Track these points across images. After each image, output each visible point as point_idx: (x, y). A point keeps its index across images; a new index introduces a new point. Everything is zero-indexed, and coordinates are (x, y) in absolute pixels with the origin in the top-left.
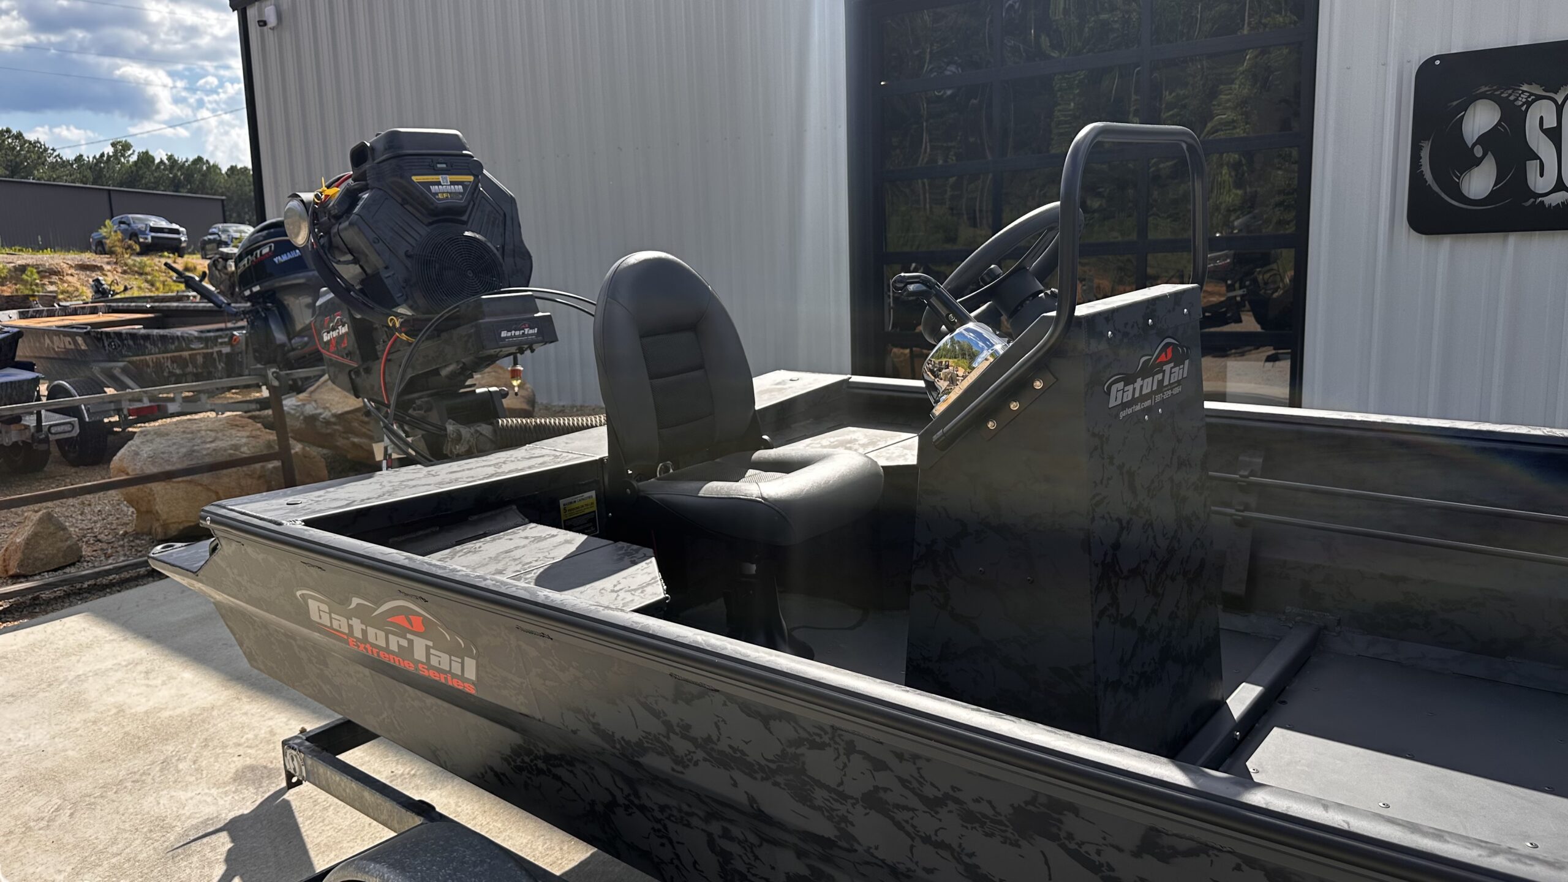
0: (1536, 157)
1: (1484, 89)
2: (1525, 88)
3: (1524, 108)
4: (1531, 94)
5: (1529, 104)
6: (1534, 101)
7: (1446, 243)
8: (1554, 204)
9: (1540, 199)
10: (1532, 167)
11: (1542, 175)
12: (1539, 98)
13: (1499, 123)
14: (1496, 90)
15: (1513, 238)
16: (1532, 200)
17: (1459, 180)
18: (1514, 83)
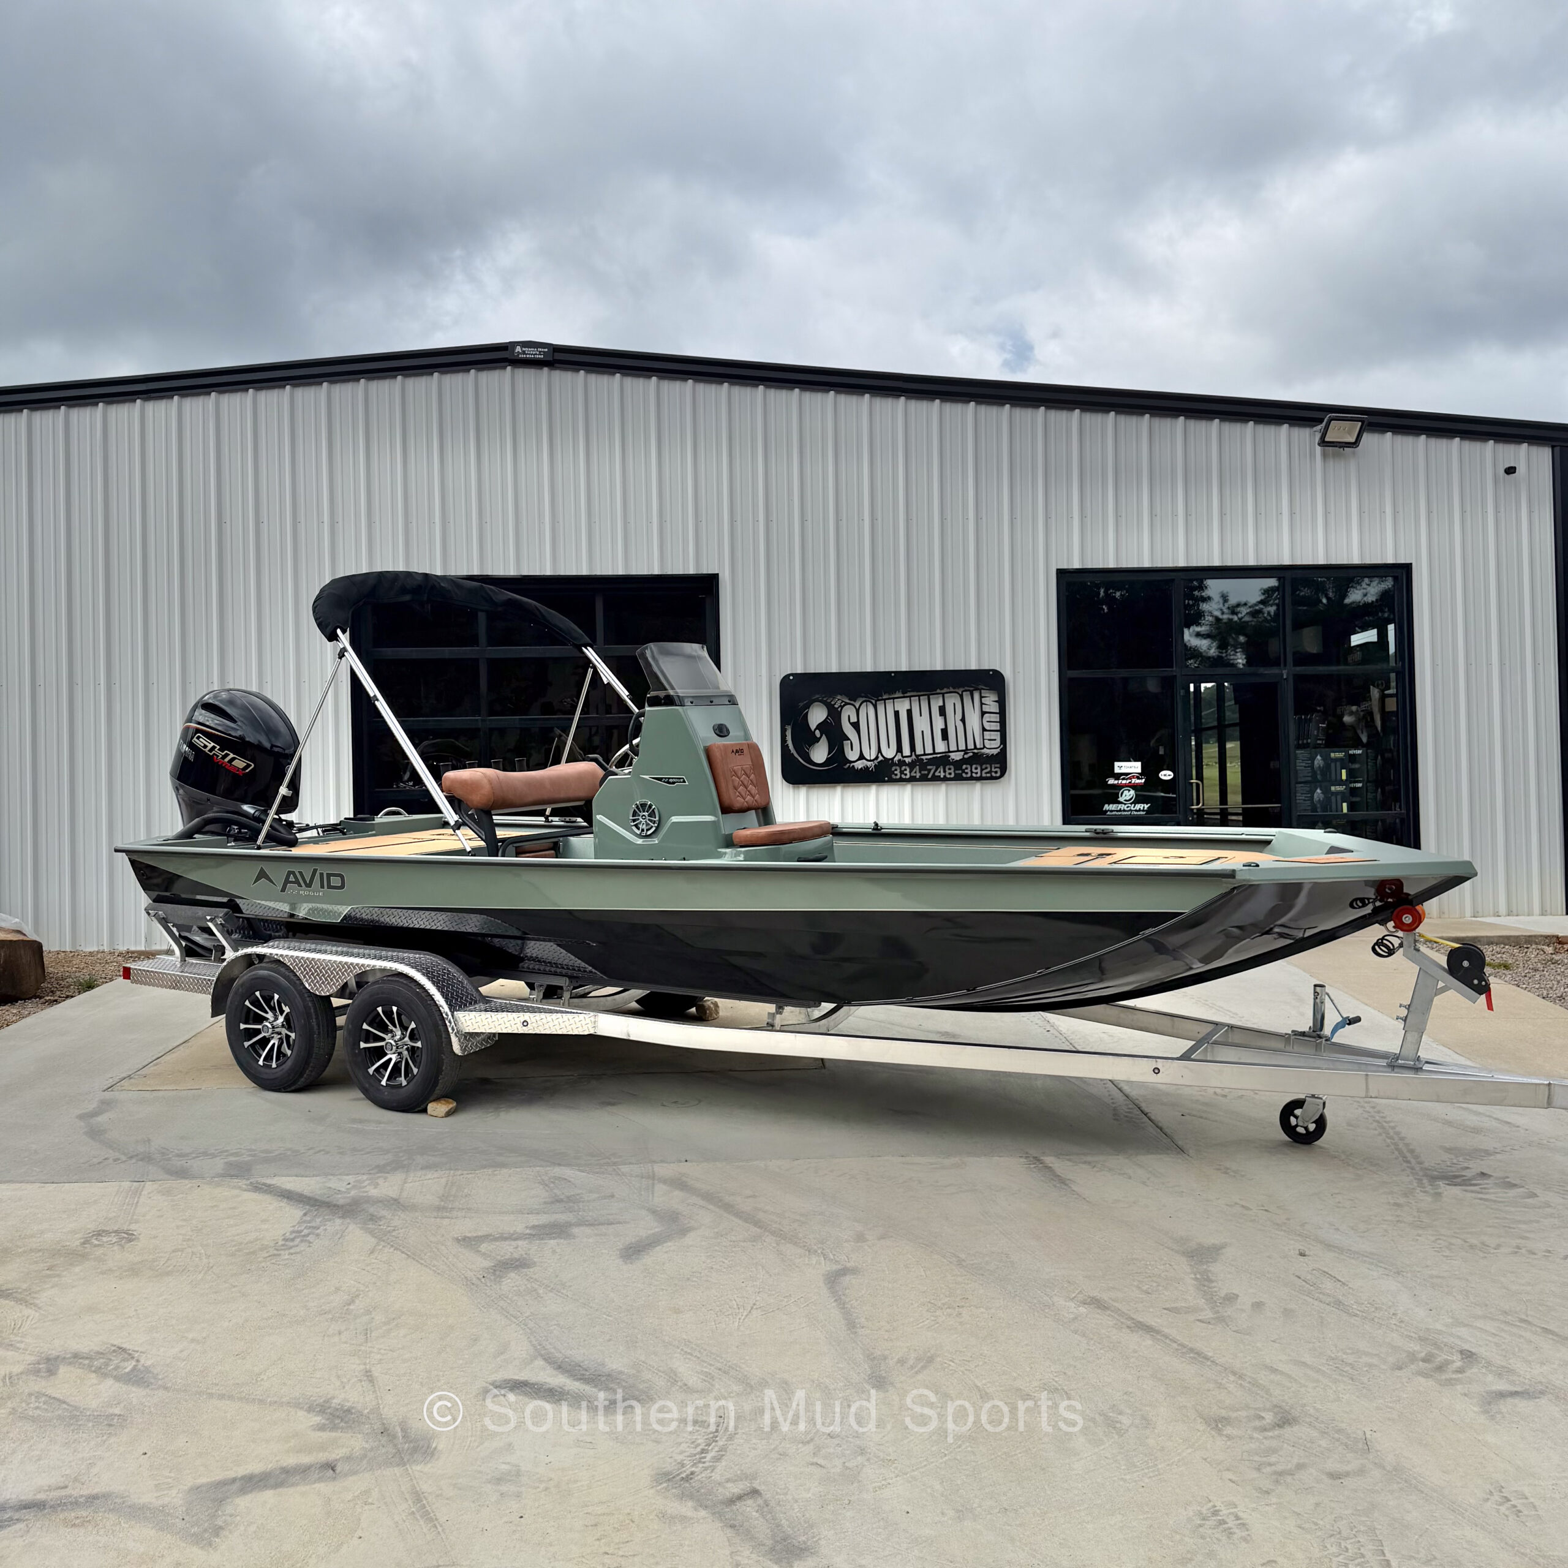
0: (849, 739)
1: (817, 696)
2: (839, 697)
3: (839, 709)
4: (843, 702)
5: (842, 707)
6: (844, 705)
7: (803, 791)
8: (860, 767)
9: (852, 764)
10: (847, 744)
11: (852, 750)
12: (847, 704)
13: (827, 718)
14: (825, 697)
16: (848, 765)
17: (808, 751)
18: (833, 694)
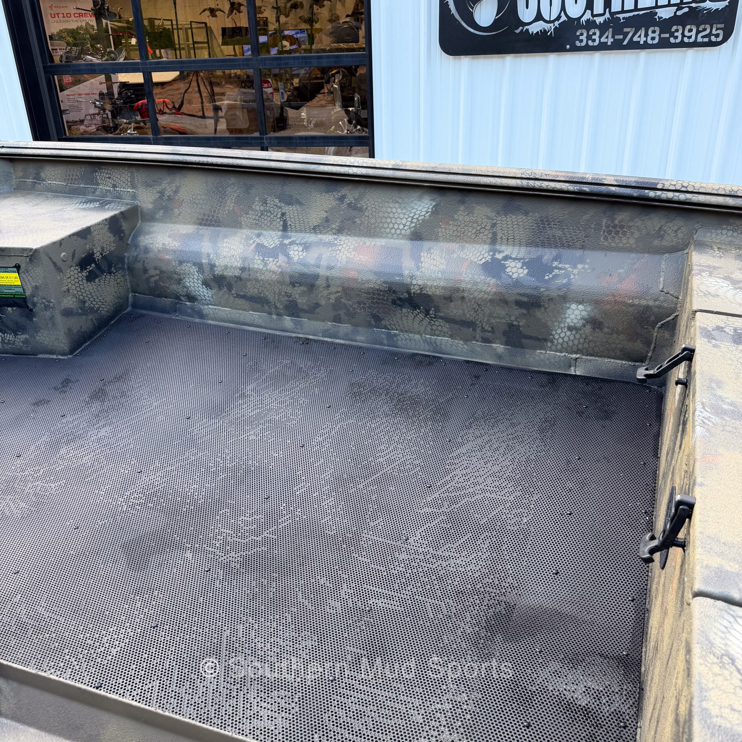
7: (466, 63)
8: (535, 32)
9: (526, 27)
11: (527, 7)
15: (509, 60)
16: (521, 28)
17: (472, 8)
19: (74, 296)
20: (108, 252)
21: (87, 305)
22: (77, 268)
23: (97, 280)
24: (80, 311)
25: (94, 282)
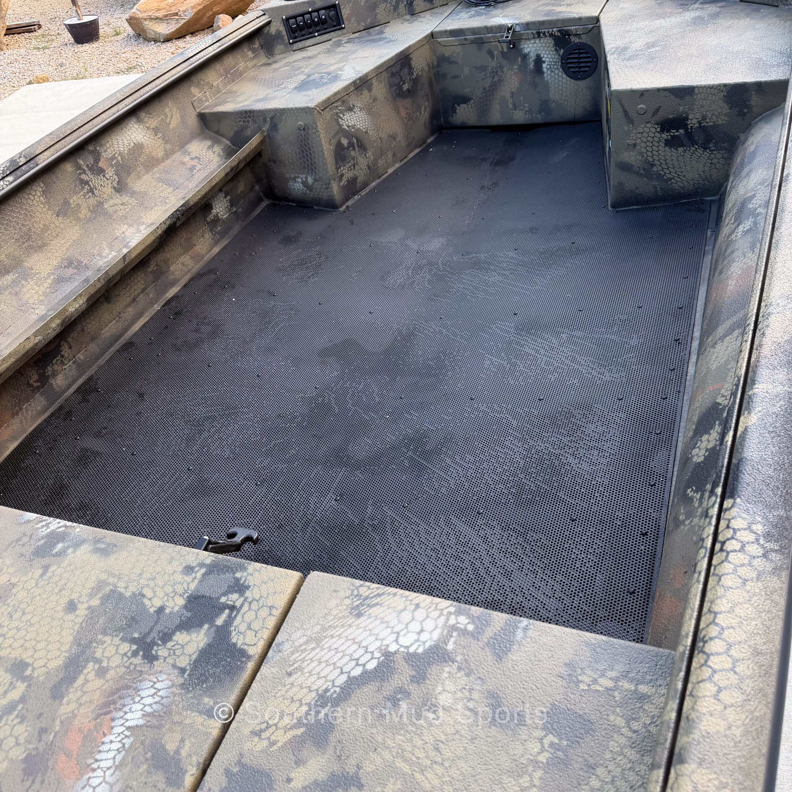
19: (641, 154)
20: (711, 124)
21: (655, 169)
22: (656, 126)
23: (681, 149)
24: (642, 172)
25: (676, 149)
